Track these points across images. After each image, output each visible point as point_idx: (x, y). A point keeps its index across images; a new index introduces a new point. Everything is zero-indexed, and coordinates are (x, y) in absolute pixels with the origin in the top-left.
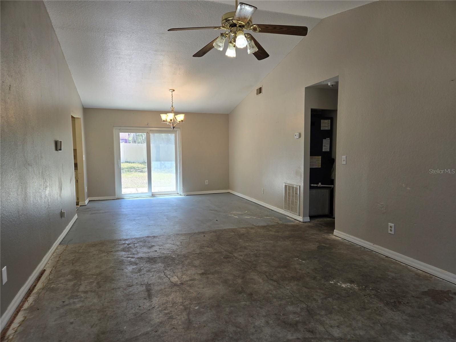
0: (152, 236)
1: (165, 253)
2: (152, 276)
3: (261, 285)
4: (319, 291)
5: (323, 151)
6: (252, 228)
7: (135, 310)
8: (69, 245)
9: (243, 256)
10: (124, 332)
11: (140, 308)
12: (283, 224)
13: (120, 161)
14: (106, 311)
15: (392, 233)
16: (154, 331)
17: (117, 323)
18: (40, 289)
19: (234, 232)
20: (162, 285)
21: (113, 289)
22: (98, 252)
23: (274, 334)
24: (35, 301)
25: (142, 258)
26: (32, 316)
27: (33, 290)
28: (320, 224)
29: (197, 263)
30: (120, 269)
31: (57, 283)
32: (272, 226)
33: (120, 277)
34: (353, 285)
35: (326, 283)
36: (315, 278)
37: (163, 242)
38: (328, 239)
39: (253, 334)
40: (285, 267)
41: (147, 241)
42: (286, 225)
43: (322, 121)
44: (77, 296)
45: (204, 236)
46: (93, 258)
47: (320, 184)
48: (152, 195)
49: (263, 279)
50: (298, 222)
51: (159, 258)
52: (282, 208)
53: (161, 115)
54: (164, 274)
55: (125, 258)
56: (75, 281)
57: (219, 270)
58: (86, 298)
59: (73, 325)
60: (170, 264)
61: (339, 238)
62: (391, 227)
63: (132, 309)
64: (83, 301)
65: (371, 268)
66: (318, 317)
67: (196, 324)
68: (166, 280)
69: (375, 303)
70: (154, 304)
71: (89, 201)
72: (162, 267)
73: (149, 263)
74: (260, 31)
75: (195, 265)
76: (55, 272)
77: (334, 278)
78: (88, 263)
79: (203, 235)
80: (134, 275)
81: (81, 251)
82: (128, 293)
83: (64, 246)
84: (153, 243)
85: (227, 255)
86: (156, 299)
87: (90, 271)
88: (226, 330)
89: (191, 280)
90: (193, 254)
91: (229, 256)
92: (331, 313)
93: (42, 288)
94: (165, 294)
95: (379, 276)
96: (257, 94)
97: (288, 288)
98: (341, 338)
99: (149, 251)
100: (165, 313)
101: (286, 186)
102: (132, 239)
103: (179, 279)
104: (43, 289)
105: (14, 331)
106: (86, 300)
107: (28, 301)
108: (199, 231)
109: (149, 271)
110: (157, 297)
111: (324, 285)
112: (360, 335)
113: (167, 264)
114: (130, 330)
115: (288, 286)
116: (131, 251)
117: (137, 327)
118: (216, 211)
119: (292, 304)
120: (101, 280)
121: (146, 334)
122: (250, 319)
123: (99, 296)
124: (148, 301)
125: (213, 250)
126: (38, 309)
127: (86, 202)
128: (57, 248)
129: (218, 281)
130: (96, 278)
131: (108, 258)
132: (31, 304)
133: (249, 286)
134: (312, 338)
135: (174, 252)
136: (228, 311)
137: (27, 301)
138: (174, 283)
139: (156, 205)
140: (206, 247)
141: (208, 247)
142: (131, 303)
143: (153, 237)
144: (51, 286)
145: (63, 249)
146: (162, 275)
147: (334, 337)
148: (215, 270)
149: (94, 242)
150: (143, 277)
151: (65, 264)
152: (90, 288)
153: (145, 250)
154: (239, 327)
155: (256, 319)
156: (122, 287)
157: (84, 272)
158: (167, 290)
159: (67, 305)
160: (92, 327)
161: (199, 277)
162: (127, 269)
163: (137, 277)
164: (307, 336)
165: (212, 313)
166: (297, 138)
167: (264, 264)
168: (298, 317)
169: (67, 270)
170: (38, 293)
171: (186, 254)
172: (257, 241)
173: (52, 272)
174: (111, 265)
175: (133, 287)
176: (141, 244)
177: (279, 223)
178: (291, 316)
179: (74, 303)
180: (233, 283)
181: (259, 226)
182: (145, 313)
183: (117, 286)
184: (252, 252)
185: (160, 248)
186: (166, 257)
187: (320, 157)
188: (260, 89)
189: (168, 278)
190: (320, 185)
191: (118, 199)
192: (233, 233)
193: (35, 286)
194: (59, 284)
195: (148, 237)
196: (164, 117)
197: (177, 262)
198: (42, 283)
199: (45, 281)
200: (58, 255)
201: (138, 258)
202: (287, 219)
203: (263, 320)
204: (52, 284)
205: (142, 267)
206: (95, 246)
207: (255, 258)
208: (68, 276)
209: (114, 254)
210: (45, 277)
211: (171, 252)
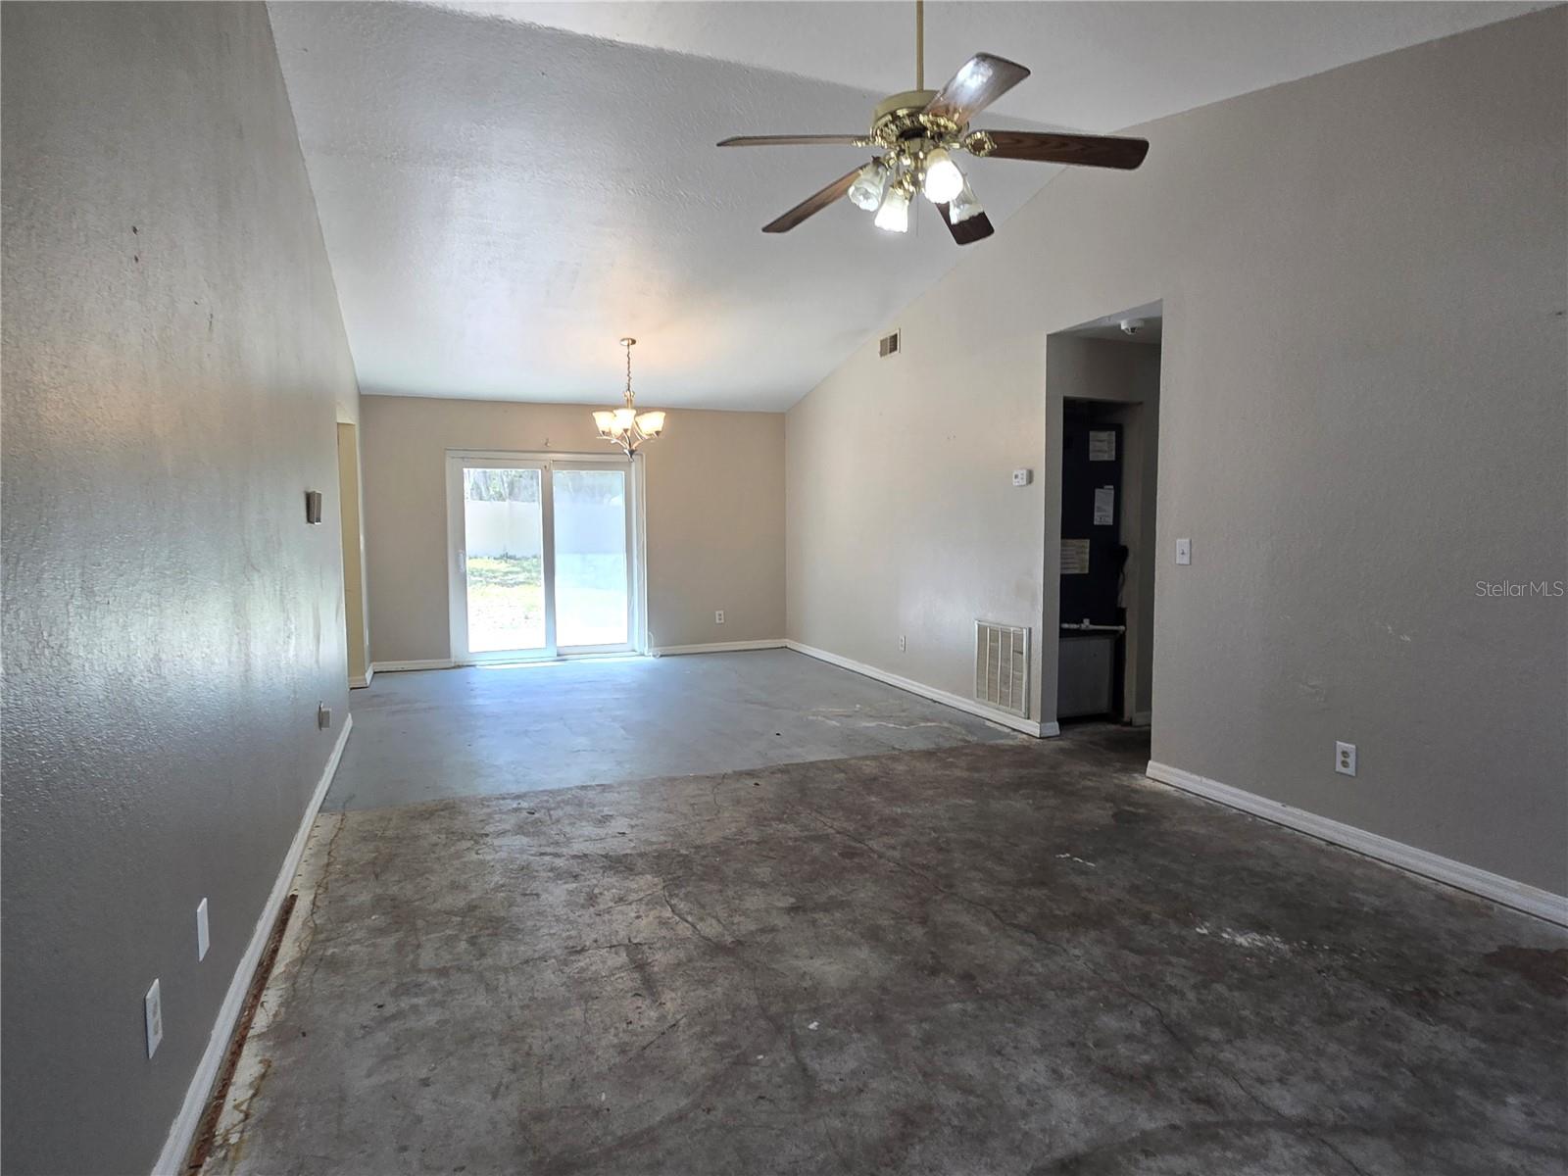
0: (598, 785)
1: (654, 839)
2: (638, 917)
3: (989, 943)
4: (1174, 960)
5: (1095, 523)
6: (894, 759)
7: (616, 1035)
8: (349, 814)
9: (899, 848)
10: (606, 1112)
11: (631, 1027)
12: (984, 745)
13: (465, 555)
14: (524, 1038)
15: (1351, 770)
16: (704, 1110)
17: (573, 1080)
18: (293, 963)
19: (843, 771)
20: (678, 948)
21: (527, 962)
22: (443, 836)
23: (1090, 1115)
24: (286, 1003)
25: (585, 855)
26: (290, 1060)
27: (273, 967)
28: (1091, 743)
29: (763, 872)
30: (528, 892)
31: (343, 939)
32: (952, 751)
33: (538, 920)
34: (1269, 937)
35: (1184, 933)
36: (1145, 918)
37: (636, 805)
38: (1136, 791)
39: (1024, 1115)
40: (1043, 884)
41: (586, 800)
42: (991, 746)
43: (1092, 434)
44: (418, 985)
45: (757, 784)
46: (433, 856)
47: (1086, 622)
48: (558, 655)
49: (988, 924)
50: (1024, 736)
51: (641, 855)
52: (969, 697)
53: (594, 414)
54: (673, 911)
55: (532, 855)
56: (401, 934)
57: (841, 895)
58: (451, 992)
59: (431, 1089)
60: (679, 877)
61: (1168, 788)
62: (1345, 754)
63: (606, 1030)
64: (441, 1004)
65: (1299, 879)
66: (1206, 1050)
67: (832, 1081)
68: (683, 930)
69: (1360, 995)
70: (671, 1015)
71: (375, 673)
72: (660, 887)
73: (612, 872)
74: (992, 154)
75: (759, 878)
76: (326, 903)
77: (1204, 918)
78: (423, 874)
79: (751, 782)
80: (577, 914)
81: (390, 833)
82: (576, 976)
83: (334, 817)
84: (606, 809)
85: (850, 847)
86: (673, 995)
87: (434, 901)
88: (933, 1102)
89: (763, 931)
90: (742, 843)
91: (854, 848)
92: (1240, 1035)
93: (298, 959)
94: (696, 978)
95: (1335, 905)
96: (883, 353)
97: (1077, 952)
98: (1308, 1121)
99: (602, 832)
100: (716, 1044)
101: (982, 630)
102: (537, 794)
103: (724, 926)
104: (302, 960)
105: (242, 1116)
106: (449, 999)
107: (265, 1004)
108: (737, 769)
109: (621, 900)
110: (673, 990)
111: (1183, 940)
112: (1361, 1108)
113: (669, 876)
114: (622, 1107)
115: (1075, 947)
116: (544, 833)
117: (640, 1096)
118: (766, 704)
119: (1110, 1007)
120: (480, 930)
121: (680, 1118)
122: (997, 1062)
123: (488, 984)
124: (648, 1002)
125: (801, 831)
126: (304, 1034)
127: (367, 675)
128: (316, 824)
129: (850, 933)
130: (462, 923)
131: (480, 857)
132: (275, 1016)
133: (952, 947)
134: (1217, 1124)
135: (681, 835)
136: (916, 1037)
137: (262, 1005)
138: (715, 940)
139: (577, 686)
140: (772, 819)
141: (780, 820)
142: (597, 1010)
143: (599, 789)
144: (325, 949)
145: (334, 826)
146: (667, 913)
147: (1283, 1117)
148: (828, 898)
149: (423, 804)
150: (609, 920)
151: (351, 875)
152: (450, 957)
153: (588, 829)
154: (971, 1092)
155: (1014, 1061)
156: (553, 954)
157: (417, 903)
158: (698, 964)
159: (394, 1017)
160: (495, 1096)
161: (787, 918)
162: (552, 894)
163: (592, 921)
164: (1198, 1118)
165: (867, 1044)
166: (1021, 486)
167: (973, 874)
168: (1146, 1051)
169: (365, 897)
170: (291, 977)
171: (721, 842)
172: (926, 800)
173: (318, 904)
174: (497, 879)
175: (586, 954)
176: (569, 809)
177: (969, 742)
178: (1122, 1049)
179: (415, 1008)
180: (901, 938)
181: (912, 752)
182: (652, 1046)
183: (535, 951)
184: (921, 834)
185: (633, 823)
186: (660, 856)
187: (1087, 543)
188: (894, 338)
189: (687, 925)
190: (1086, 624)
191: (459, 667)
192: (842, 776)
193: (275, 951)
194: (349, 944)
195: (584, 788)
196: (603, 420)
197: (698, 869)
198: (294, 943)
199: (303, 936)
200: (322, 845)
201: (575, 857)
202: (989, 728)
203: (1041, 1064)
204: (328, 944)
205: (596, 886)
206: (428, 818)
207: (940, 857)
208: (373, 918)
209: (497, 842)
210: (301, 920)
211: (671, 838)
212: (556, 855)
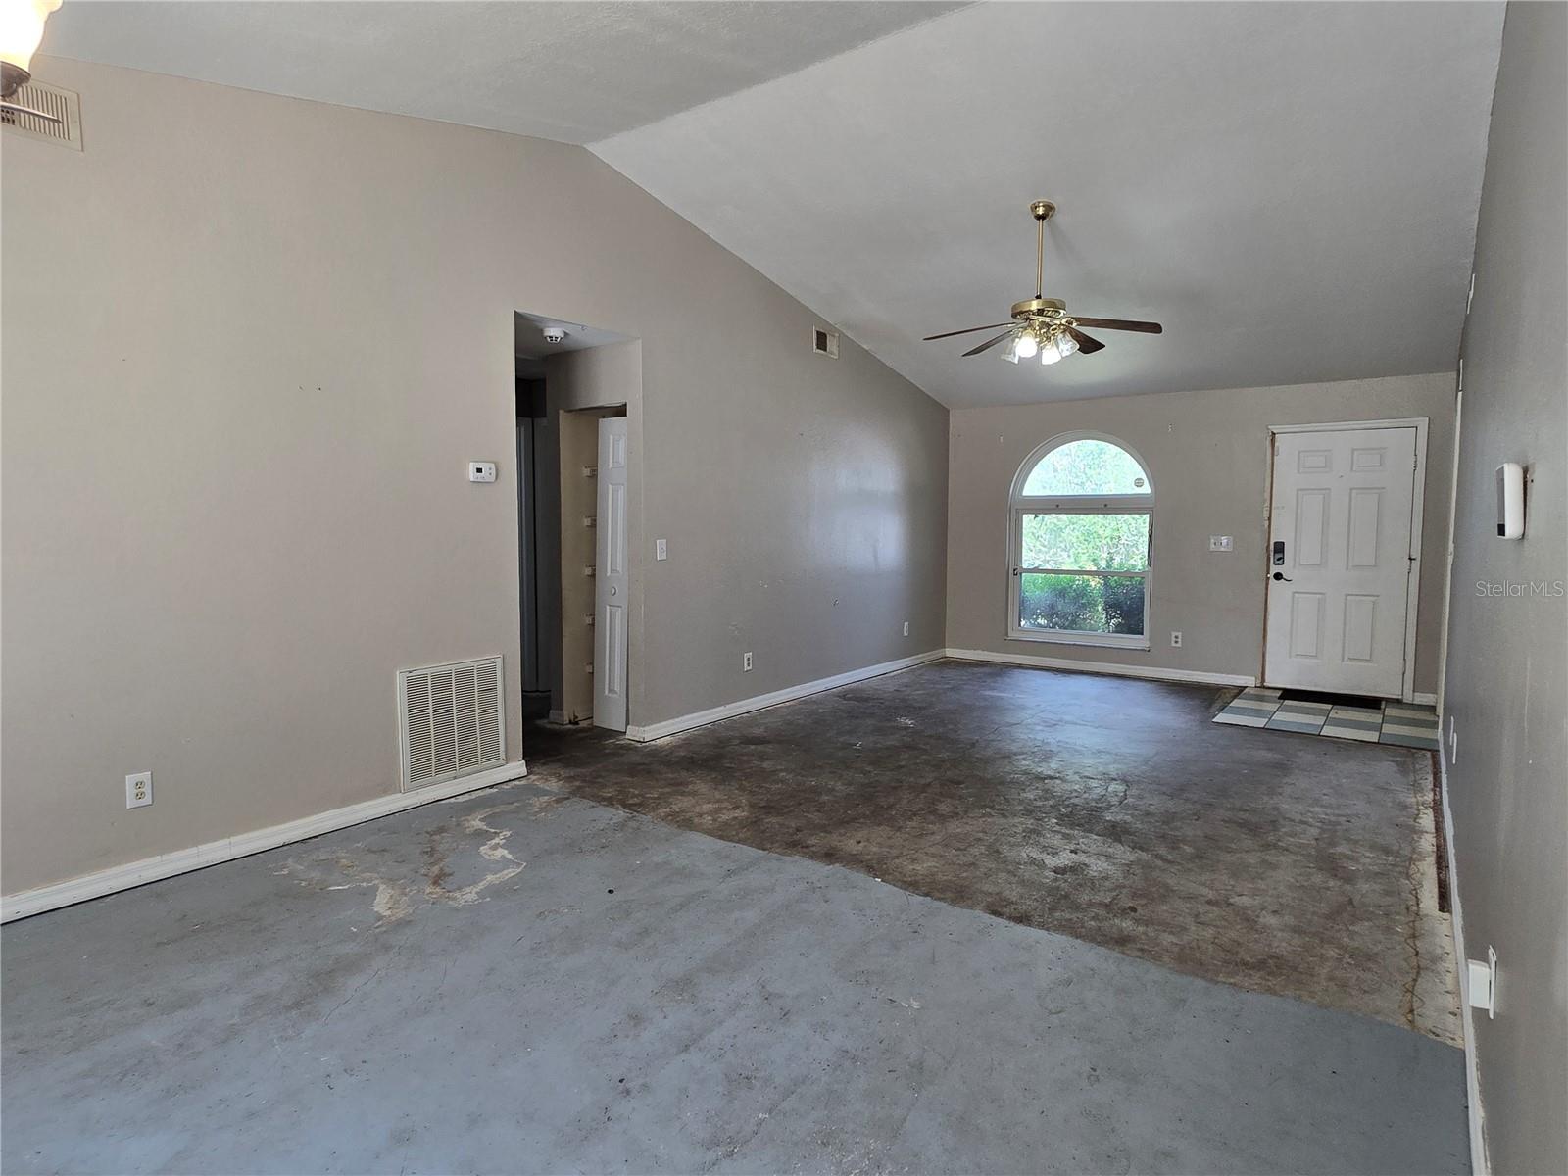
18: (1421, 861)
25: (1134, 848)
46: (1284, 902)
50: (516, 782)
52: (386, 790)
55: (1180, 866)
62: (748, 659)
76: (1404, 895)
78: (1299, 887)
87: (1296, 862)
101: (417, 682)
104: (1413, 859)
169: (1363, 887)
201: (1144, 850)
202: (482, 797)
212: (1159, 857)
